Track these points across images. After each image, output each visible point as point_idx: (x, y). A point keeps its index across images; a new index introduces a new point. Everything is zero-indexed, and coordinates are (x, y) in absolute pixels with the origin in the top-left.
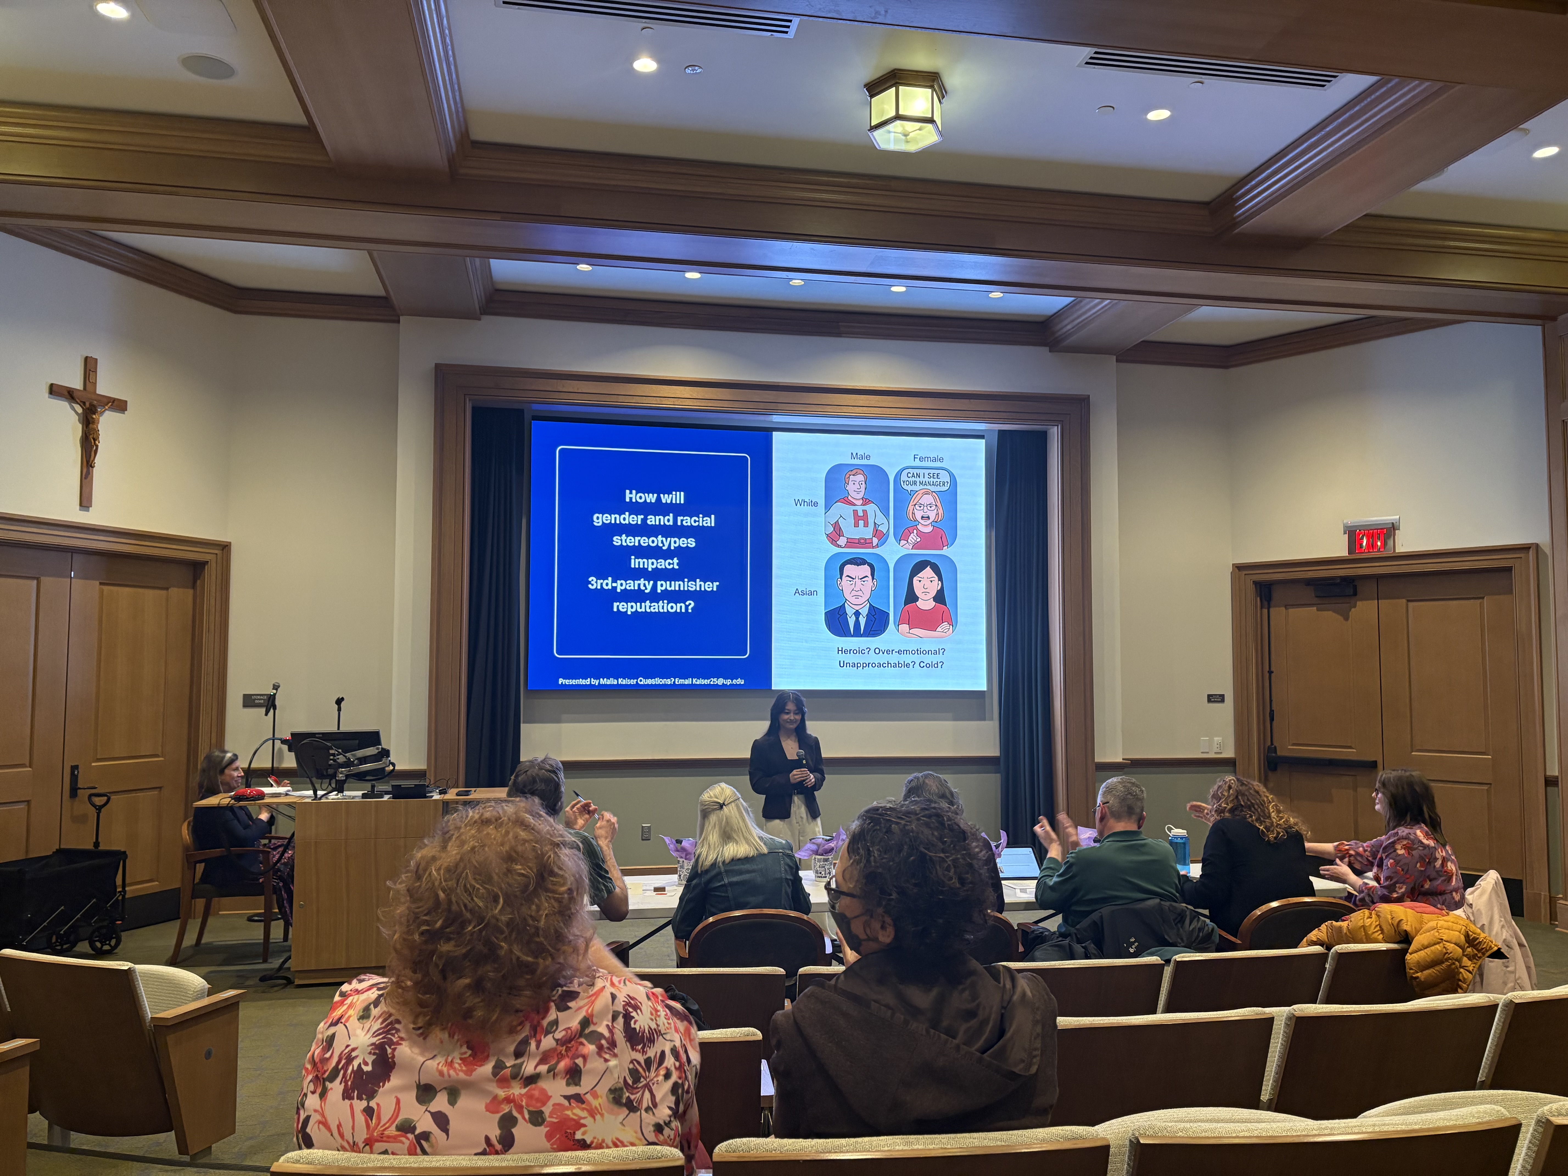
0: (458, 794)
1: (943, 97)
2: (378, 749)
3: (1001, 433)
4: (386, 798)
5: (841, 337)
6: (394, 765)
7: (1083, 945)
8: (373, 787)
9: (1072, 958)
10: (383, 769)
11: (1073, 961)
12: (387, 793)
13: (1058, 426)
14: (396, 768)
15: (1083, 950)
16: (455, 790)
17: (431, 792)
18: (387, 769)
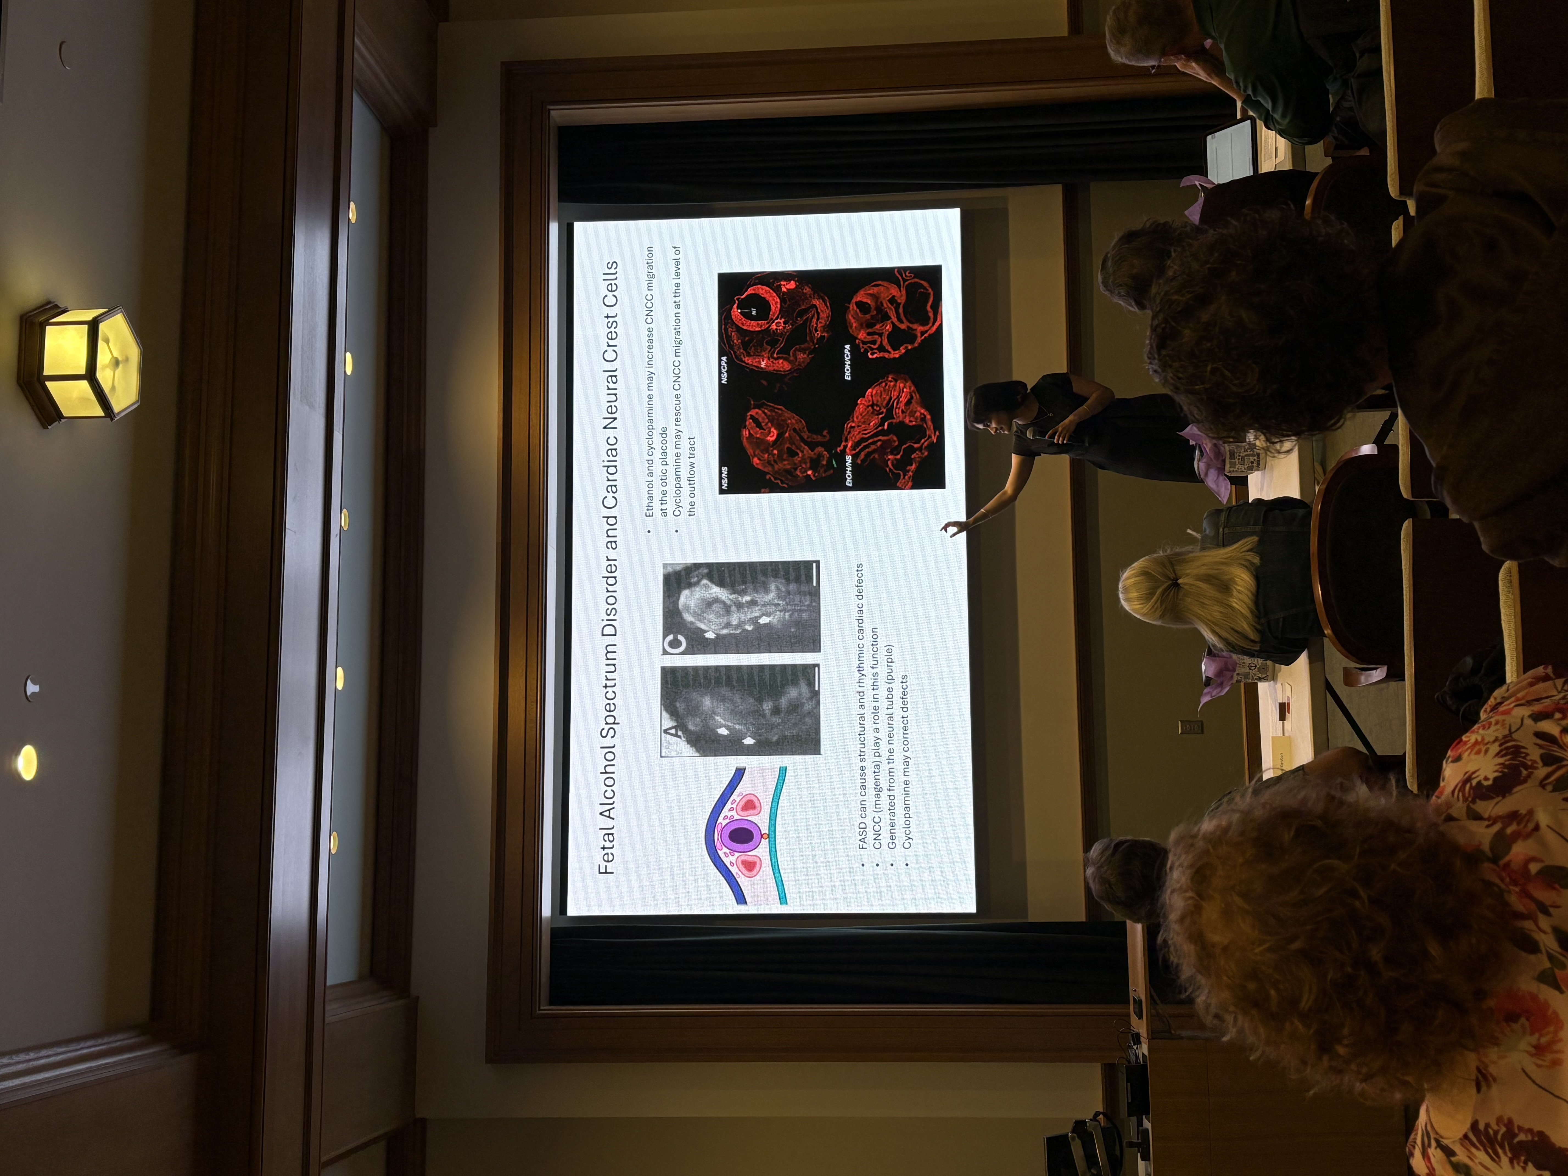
0: (1140, 1017)
1: (57, 306)
2: (1073, 1138)
3: (563, 197)
4: (1147, 1125)
5: (424, 449)
6: (1097, 1114)
7: (1358, 55)
8: (1131, 1145)
9: (1378, 72)
10: (1103, 1129)
11: (1385, 74)
12: (1140, 1123)
13: (549, 110)
14: (1101, 1110)
15: (1366, 55)
16: (1134, 1018)
17: (1137, 1057)
18: (1102, 1125)
